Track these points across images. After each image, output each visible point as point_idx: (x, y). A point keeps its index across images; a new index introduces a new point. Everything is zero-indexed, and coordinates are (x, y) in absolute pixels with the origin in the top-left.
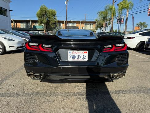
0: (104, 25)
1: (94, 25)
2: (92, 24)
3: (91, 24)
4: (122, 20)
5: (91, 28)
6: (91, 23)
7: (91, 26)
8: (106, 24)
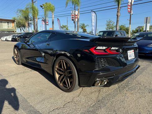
0: (27, 25)
1: (12, 24)
2: (10, 23)
3: (8, 23)
4: (47, 22)
5: (8, 27)
6: (8, 21)
7: (8, 25)
8: (29, 24)
